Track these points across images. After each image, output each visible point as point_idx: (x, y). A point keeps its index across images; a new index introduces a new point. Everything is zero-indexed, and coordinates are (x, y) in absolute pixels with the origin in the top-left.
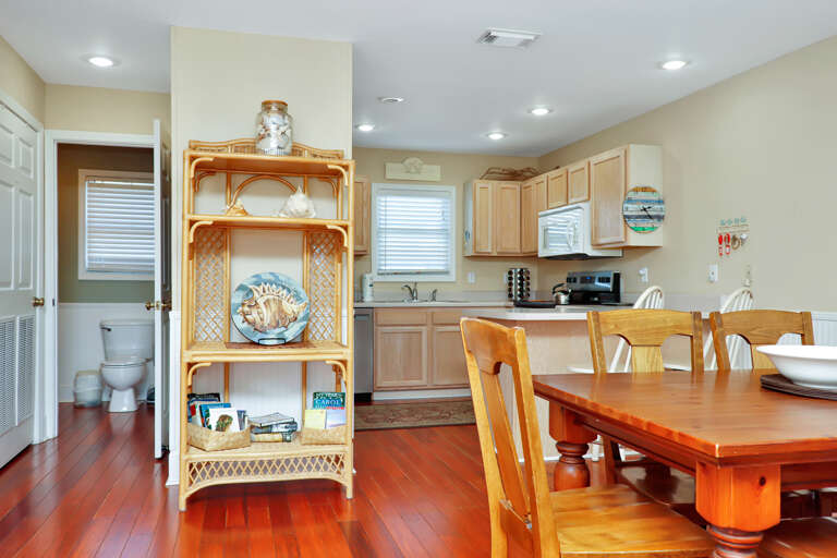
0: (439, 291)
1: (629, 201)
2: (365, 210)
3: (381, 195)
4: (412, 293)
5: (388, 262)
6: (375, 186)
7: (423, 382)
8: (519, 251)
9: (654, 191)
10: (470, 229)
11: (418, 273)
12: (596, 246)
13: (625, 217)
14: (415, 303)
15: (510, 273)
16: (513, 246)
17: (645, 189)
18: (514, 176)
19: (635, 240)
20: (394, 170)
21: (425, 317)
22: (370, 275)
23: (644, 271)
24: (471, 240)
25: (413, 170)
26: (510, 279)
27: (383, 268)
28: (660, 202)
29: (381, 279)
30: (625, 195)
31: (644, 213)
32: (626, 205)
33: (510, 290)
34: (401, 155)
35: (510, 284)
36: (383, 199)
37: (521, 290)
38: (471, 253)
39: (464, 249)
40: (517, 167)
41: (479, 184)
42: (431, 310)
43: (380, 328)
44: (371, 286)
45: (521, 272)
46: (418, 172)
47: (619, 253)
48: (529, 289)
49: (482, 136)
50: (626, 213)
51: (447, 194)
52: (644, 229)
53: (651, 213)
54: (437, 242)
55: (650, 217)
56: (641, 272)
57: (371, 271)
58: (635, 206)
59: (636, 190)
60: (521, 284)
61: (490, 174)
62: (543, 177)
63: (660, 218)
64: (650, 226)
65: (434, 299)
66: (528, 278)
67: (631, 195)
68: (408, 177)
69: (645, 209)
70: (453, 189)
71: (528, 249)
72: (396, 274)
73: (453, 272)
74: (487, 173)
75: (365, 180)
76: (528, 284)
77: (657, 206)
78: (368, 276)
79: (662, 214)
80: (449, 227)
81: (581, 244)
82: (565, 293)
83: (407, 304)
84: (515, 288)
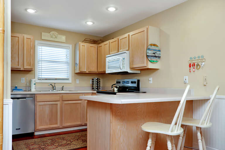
0: (64, 87)
1: (149, 49)
2: (32, 51)
3: (39, 46)
4: (53, 87)
5: (42, 74)
6: (37, 42)
7: (58, 125)
8: (96, 71)
9: (157, 46)
10: (78, 62)
11: (56, 79)
12: (132, 68)
13: (147, 56)
14: (55, 92)
15: (93, 80)
16: (94, 69)
17: (154, 45)
18: (95, 42)
19: (151, 66)
20: (45, 36)
21: (59, 97)
22: (35, 80)
23: (151, 79)
24: (78, 67)
25: (54, 37)
26: (93, 82)
27: (40, 77)
28: (159, 51)
29: (39, 81)
30: (147, 47)
31: (154, 55)
32: (147, 51)
33: (93, 86)
34: (49, 29)
35: (93, 84)
36: (40, 47)
37: (97, 86)
38: (78, 71)
39: (75, 70)
40: (96, 39)
41: (82, 44)
42: (61, 95)
43: (38, 103)
44: (35, 84)
45: (97, 80)
46: (56, 38)
47: (139, 72)
48: (100, 86)
49: (84, 23)
50: (148, 54)
51: (69, 48)
52: (154, 62)
53: (156, 55)
54: (64, 67)
55: (156, 57)
56: (150, 79)
57: (35, 78)
58: (151, 52)
59: (151, 45)
60: (97, 84)
61: (85, 41)
62: (107, 42)
63: (159, 57)
64: (156, 60)
65: (62, 90)
66: (100, 82)
67: (150, 47)
68: (51, 39)
69: (154, 53)
70: (71, 46)
71: (100, 70)
72: (46, 79)
73: (70, 79)
74: (85, 40)
75: (32, 38)
76: (100, 84)
77: (158, 53)
78: (33, 80)
79: (160, 56)
80: (69, 61)
81: (126, 68)
82: (117, 87)
83: (51, 92)
84: (95, 86)
